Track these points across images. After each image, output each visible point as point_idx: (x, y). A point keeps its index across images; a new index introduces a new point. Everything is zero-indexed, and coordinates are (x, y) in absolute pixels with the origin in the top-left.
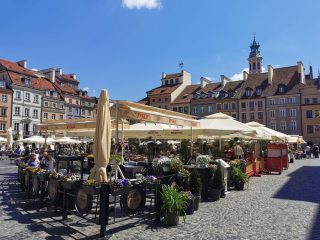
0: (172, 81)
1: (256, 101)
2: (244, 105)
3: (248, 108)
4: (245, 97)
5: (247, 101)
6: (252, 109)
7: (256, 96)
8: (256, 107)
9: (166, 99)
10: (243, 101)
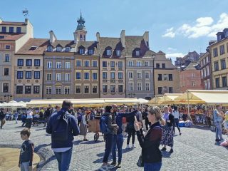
0: (11, 29)
1: (116, 61)
2: (104, 64)
3: (109, 67)
4: (105, 55)
5: (108, 61)
6: (113, 69)
7: (115, 56)
8: (116, 68)
9: (8, 47)
10: (105, 60)
